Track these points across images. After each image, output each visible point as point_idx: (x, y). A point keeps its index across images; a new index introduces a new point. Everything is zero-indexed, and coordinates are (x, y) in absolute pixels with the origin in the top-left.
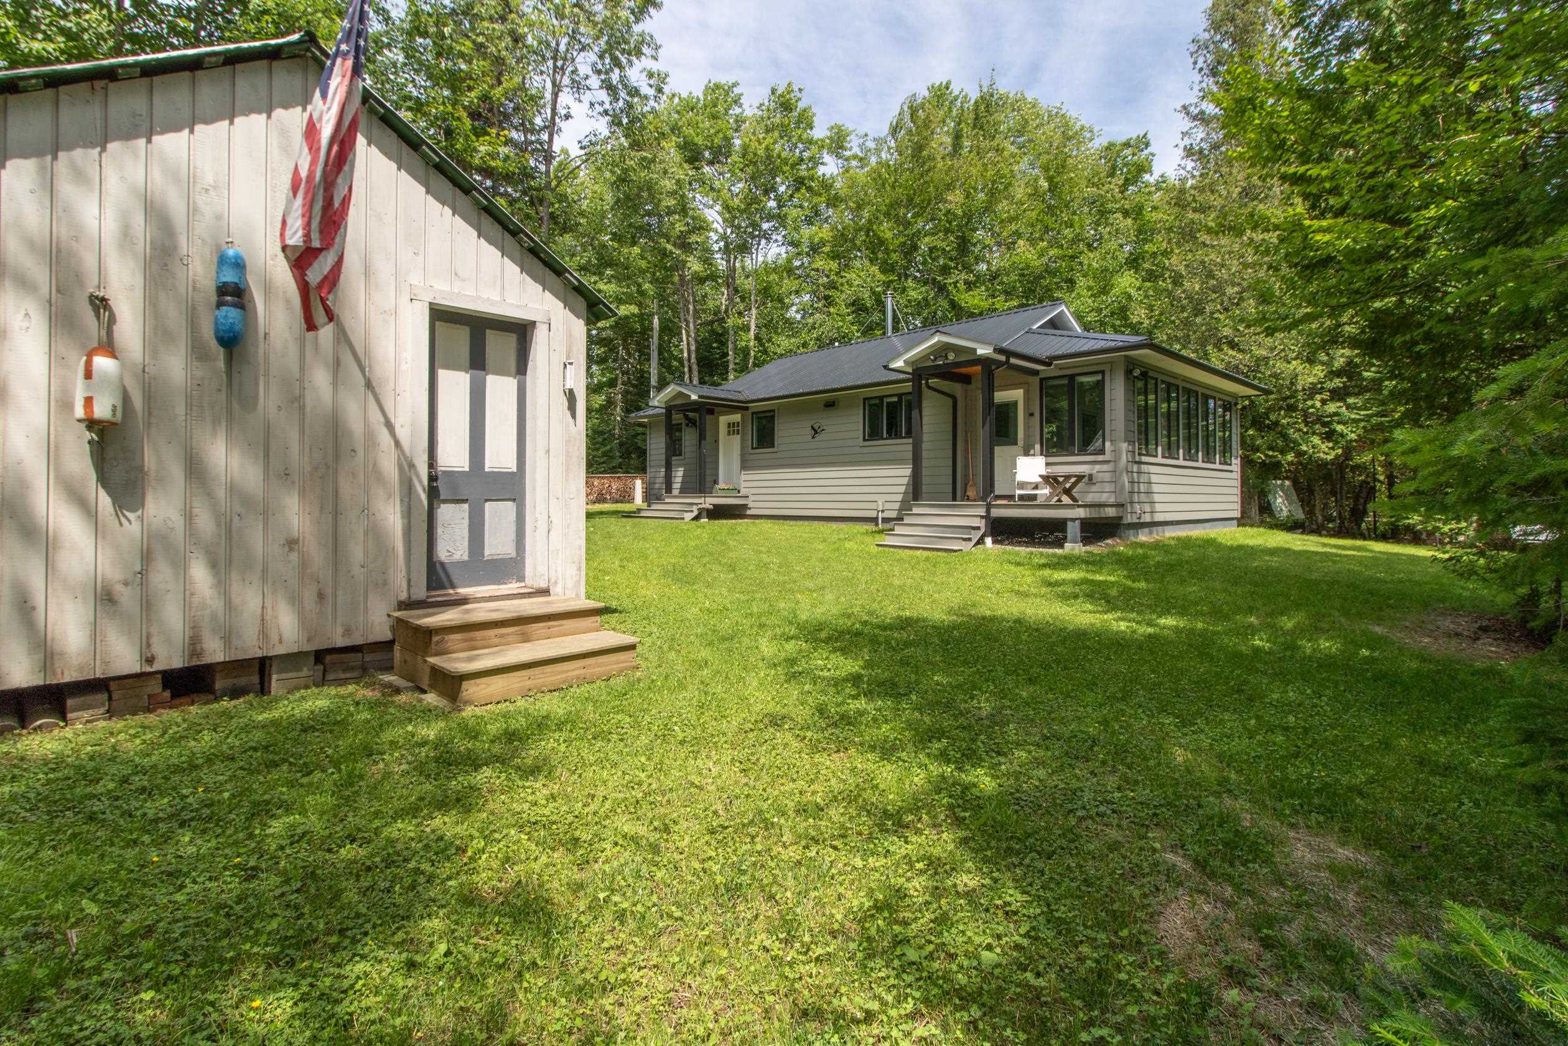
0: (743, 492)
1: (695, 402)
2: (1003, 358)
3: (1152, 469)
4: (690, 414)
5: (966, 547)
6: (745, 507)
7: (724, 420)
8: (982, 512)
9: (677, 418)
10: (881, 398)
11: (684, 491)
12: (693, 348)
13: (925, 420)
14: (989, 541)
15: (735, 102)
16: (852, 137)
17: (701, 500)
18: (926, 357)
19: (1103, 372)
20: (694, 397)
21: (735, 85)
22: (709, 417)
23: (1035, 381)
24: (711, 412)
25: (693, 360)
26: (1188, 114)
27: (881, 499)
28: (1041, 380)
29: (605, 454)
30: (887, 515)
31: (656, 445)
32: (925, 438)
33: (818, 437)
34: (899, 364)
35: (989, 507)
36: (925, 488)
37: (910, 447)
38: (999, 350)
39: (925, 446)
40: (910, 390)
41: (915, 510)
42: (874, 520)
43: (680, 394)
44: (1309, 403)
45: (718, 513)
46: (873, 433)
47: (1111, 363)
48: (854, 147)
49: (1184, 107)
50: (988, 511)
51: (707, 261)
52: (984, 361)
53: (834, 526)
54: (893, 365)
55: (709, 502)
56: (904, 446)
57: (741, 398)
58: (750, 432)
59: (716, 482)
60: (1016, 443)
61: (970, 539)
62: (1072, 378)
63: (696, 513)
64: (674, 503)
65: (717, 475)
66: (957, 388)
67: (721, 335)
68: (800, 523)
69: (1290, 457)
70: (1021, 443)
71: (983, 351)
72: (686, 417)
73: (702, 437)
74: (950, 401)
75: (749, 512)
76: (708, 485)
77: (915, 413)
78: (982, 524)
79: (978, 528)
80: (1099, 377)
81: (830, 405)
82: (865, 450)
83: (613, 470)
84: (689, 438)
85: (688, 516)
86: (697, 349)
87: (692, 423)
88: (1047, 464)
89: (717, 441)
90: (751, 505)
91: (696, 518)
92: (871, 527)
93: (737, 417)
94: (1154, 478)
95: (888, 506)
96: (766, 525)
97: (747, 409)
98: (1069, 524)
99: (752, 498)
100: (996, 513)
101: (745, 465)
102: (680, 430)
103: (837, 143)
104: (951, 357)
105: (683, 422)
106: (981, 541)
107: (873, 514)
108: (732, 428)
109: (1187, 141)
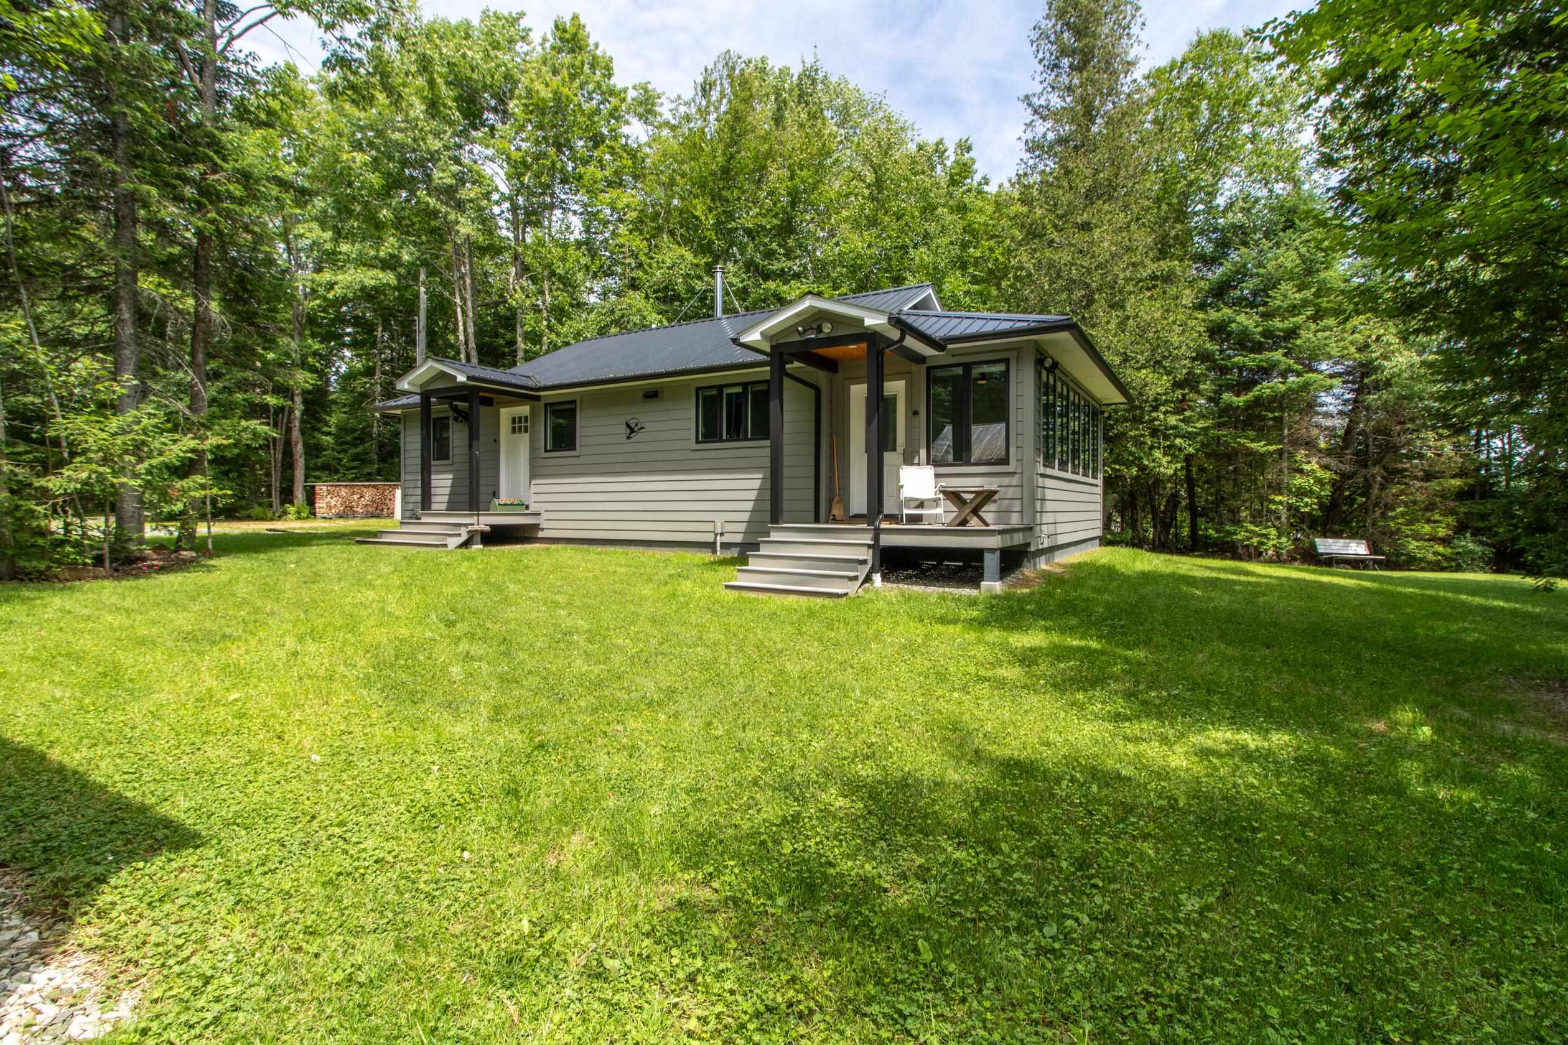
0: (534, 508)
1: (463, 386)
2: (895, 334)
3: (1049, 483)
4: (460, 404)
5: (852, 588)
6: (536, 527)
7: (506, 414)
8: (868, 539)
9: (439, 408)
10: (720, 388)
11: (453, 505)
12: (471, 330)
13: (787, 417)
14: (877, 578)
15: (523, 38)
16: (663, 99)
17: (473, 520)
18: (791, 329)
19: (1007, 361)
20: (461, 378)
21: (522, 15)
22: (483, 410)
23: (922, 369)
24: (488, 402)
25: (472, 344)
26: (1029, 105)
27: (719, 519)
28: (929, 369)
29: (356, 457)
30: (726, 539)
31: (412, 444)
32: (786, 439)
33: (636, 438)
34: (753, 337)
35: (877, 532)
36: (786, 506)
37: (768, 452)
38: (897, 321)
39: (786, 450)
40: (768, 377)
41: (775, 536)
42: (711, 546)
43: (442, 375)
44: (1154, 414)
45: (497, 536)
46: (709, 433)
47: (1017, 349)
48: (665, 111)
49: (1027, 97)
50: (876, 538)
51: (486, 223)
52: (872, 337)
53: (659, 553)
54: (746, 339)
55: (484, 522)
56: (761, 450)
57: (530, 383)
58: (542, 431)
59: (495, 494)
60: (894, 450)
61: (856, 578)
62: (967, 367)
63: (465, 537)
64: (435, 523)
65: (497, 484)
66: (821, 377)
67: (508, 318)
68: (610, 549)
69: (1134, 471)
70: (900, 447)
71: (872, 321)
72: (455, 409)
73: (473, 436)
74: (812, 392)
75: (541, 534)
76: (482, 498)
77: (774, 405)
78: (866, 555)
79: (864, 562)
80: (1002, 367)
81: (652, 395)
82: (699, 455)
83: (369, 477)
84: (457, 436)
85: (453, 542)
86: (476, 335)
87: (463, 416)
88: (937, 476)
89: (496, 441)
90: (544, 525)
91: (466, 544)
92: (706, 556)
93: (524, 410)
94: (1049, 494)
95: (729, 527)
96: (566, 553)
97: (538, 398)
98: (987, 557)
99: (545, 516)
100: (886, 540)
101: (535, 473)
102: (447, 427)
103: (646, 106)
104: (827, 328)
105: (451, 414)
106: (868, 579)
107: (709, 538)
108: (518, 424)
109: (1029, 136)
